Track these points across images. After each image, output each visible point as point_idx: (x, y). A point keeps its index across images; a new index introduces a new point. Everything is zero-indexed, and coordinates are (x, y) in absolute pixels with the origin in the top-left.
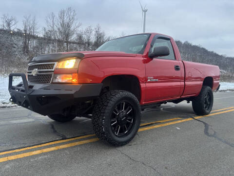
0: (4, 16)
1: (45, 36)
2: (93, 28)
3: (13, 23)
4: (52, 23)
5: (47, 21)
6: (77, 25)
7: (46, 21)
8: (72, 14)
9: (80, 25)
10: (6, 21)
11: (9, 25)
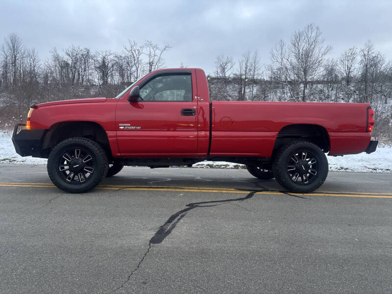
0: (218, 58)
1: (271, 78)
2: (358, 51)
3: (229, 67)
4: (279, 57)
5: (273, 55)
6: (323, 50)
7: (270, 55)
8: (314, 34)
9: (329, 50)
10: (221, 66)
11: (223, 69)
